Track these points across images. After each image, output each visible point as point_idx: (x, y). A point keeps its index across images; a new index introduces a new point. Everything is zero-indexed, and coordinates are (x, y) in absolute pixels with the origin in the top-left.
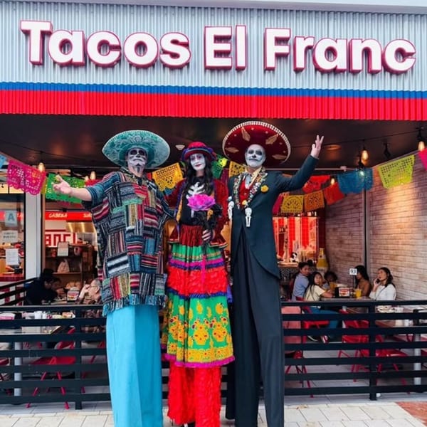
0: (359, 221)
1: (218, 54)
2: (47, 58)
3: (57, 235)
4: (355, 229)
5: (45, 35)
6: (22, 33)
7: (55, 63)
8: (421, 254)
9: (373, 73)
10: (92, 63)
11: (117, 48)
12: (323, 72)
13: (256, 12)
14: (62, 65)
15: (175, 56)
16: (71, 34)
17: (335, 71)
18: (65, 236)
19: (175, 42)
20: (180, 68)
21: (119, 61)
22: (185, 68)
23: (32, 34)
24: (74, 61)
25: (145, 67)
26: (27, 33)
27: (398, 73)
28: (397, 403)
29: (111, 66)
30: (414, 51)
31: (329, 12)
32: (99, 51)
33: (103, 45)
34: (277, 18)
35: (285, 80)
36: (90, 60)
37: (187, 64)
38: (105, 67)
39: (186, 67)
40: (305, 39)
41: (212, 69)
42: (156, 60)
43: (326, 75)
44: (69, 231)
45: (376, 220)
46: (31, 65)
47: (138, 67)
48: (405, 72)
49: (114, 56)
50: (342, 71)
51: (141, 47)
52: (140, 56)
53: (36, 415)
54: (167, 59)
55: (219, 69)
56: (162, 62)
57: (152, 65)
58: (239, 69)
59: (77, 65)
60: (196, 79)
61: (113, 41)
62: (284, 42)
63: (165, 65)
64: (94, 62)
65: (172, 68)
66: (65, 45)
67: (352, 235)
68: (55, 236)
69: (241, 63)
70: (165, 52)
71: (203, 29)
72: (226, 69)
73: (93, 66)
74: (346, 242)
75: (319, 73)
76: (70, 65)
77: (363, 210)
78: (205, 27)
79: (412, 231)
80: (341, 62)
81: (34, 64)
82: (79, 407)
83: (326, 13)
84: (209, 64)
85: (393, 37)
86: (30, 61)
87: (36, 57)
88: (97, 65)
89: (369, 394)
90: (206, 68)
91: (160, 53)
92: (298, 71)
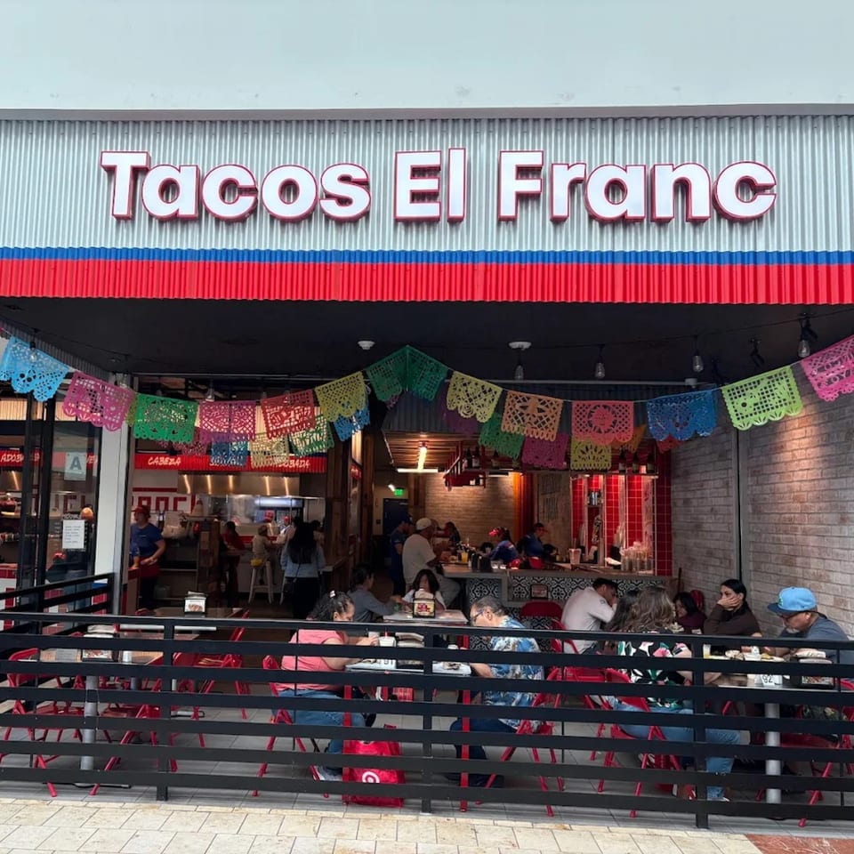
0: (727, 485)
1: (417, 197)
2: (140, 209)
3: (162, 499)
4: (721, 501)
5: (138, 173)
6: (102, 170)
7: (151, 216)
8: (837, 554)
9: (697, 222)
10: (210, 216)
11: (251, 191)
12: (603, 222)
13: (485, 125)
14: (162, 221)
15: (344, 201)
16: (179, 171)
17: (624, 221)
18: (176, 500)
19: (345, 179)
20: (354, 221)
21: (253, 211)
22: (362, 221)
23: (119, 172)
24: (182, 213)
25: (296, 221)
26: (111, 171)
27: (745, 222)
28: (748, 836)
29: (242, 220)
30: (773, 182)
31: (615, 120)
32: (223, 196)
33: (229, 188)
34: (522, 133)
35: (534, 237)
36: (207, 211)
37: (366, 214)
38: (230, 222)
39: (364, 218)
40: (569, 168)
41: (408, 222)
42: (314, 209)
43: (609, 228)
44: (185, 491)
45: (758, 484)
46: (115, 220)
47: (284, 222)
48: (759, 218)
49: (246, 203)
50: (638, 220)
51: (289, 188)
52: (289, 203)
53: (91, 805)
54: (331, 208)
55: (419, 222)
56: (322, 211)
57: (308, 217)
58: (454, 222)
59: (186, 220)
60: (379, 239)
61: (245, 180)
62: (533, 174)
63: (328, 218)
64: (214, 215)
65: (340, 222)
66: (169, 188)
67: (715, 515)
68: (158, 500)
69: (456, 211)
70: (329, 196)
71: (394, 156)
72: (431, 222)
73: (212, 222)
74: (706, 527)
75: (595, 224)
76: (175, 219)
77: (734, 466)
78: (396, 153)
79: (820, 509)
80: (633, 204)
81: (119, 218)
82: (164, 796)
83: (610, 121)
84: (401, 214)
85: (736, 157)
86: (113, 215)
87: (122, 208)
88: (218, 219)
89: (694, 816)
90: (397, 220)
91: (322, 198)
92: (558, 221)
